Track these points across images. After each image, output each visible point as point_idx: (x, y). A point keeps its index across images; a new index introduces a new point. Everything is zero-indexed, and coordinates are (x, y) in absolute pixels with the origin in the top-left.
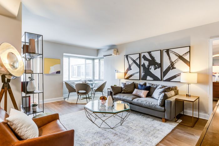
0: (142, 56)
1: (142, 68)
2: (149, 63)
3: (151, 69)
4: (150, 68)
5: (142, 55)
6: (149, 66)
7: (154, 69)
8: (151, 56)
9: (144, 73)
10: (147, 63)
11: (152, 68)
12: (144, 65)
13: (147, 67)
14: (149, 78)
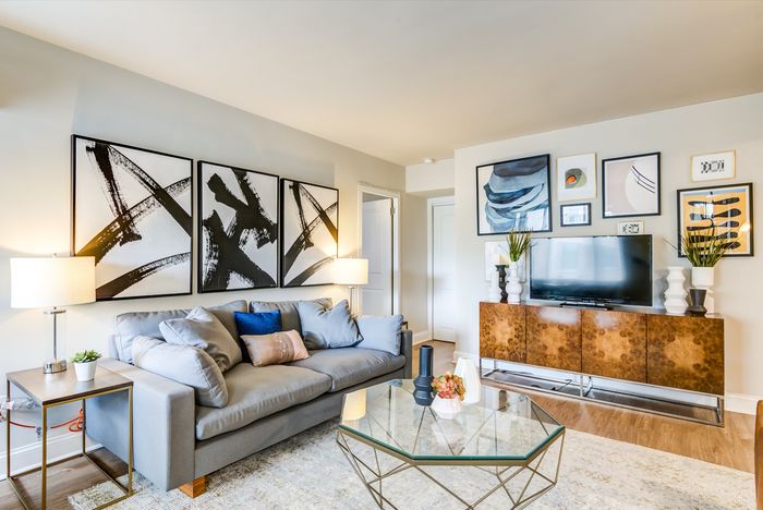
0: (206, 179)
1: (206, 235)
2: (238, 216)
3: (244, 243)
4: (243, 237)
5: (208, 172)
6: (237, 229)
7: (256, 243)
8: (245, 187)
9: (216, 262)
10: (228, 217)
11: (249, 238)
12: (214, 223)
13: (229, 234)
14: (236, 280)
